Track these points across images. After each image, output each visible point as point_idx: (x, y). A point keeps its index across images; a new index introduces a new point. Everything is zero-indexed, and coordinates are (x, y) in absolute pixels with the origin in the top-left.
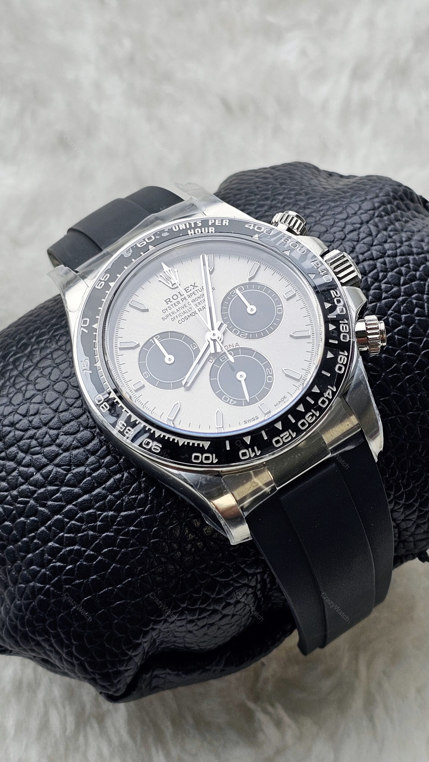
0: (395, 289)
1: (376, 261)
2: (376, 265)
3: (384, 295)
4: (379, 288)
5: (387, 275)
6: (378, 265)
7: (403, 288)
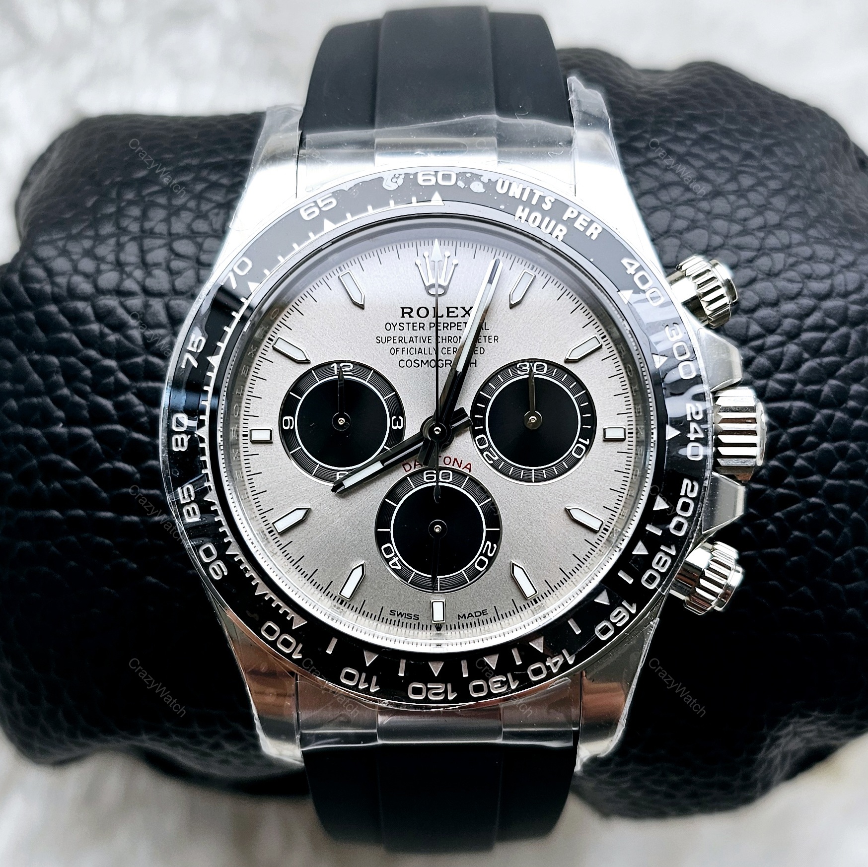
0: (815, 478)
1: (817, 409)
2: (813, 416)
3: (790, 479)
4: (790, 461)
5: (818, 445)
6: (818, 417)
7: (830, 482)
